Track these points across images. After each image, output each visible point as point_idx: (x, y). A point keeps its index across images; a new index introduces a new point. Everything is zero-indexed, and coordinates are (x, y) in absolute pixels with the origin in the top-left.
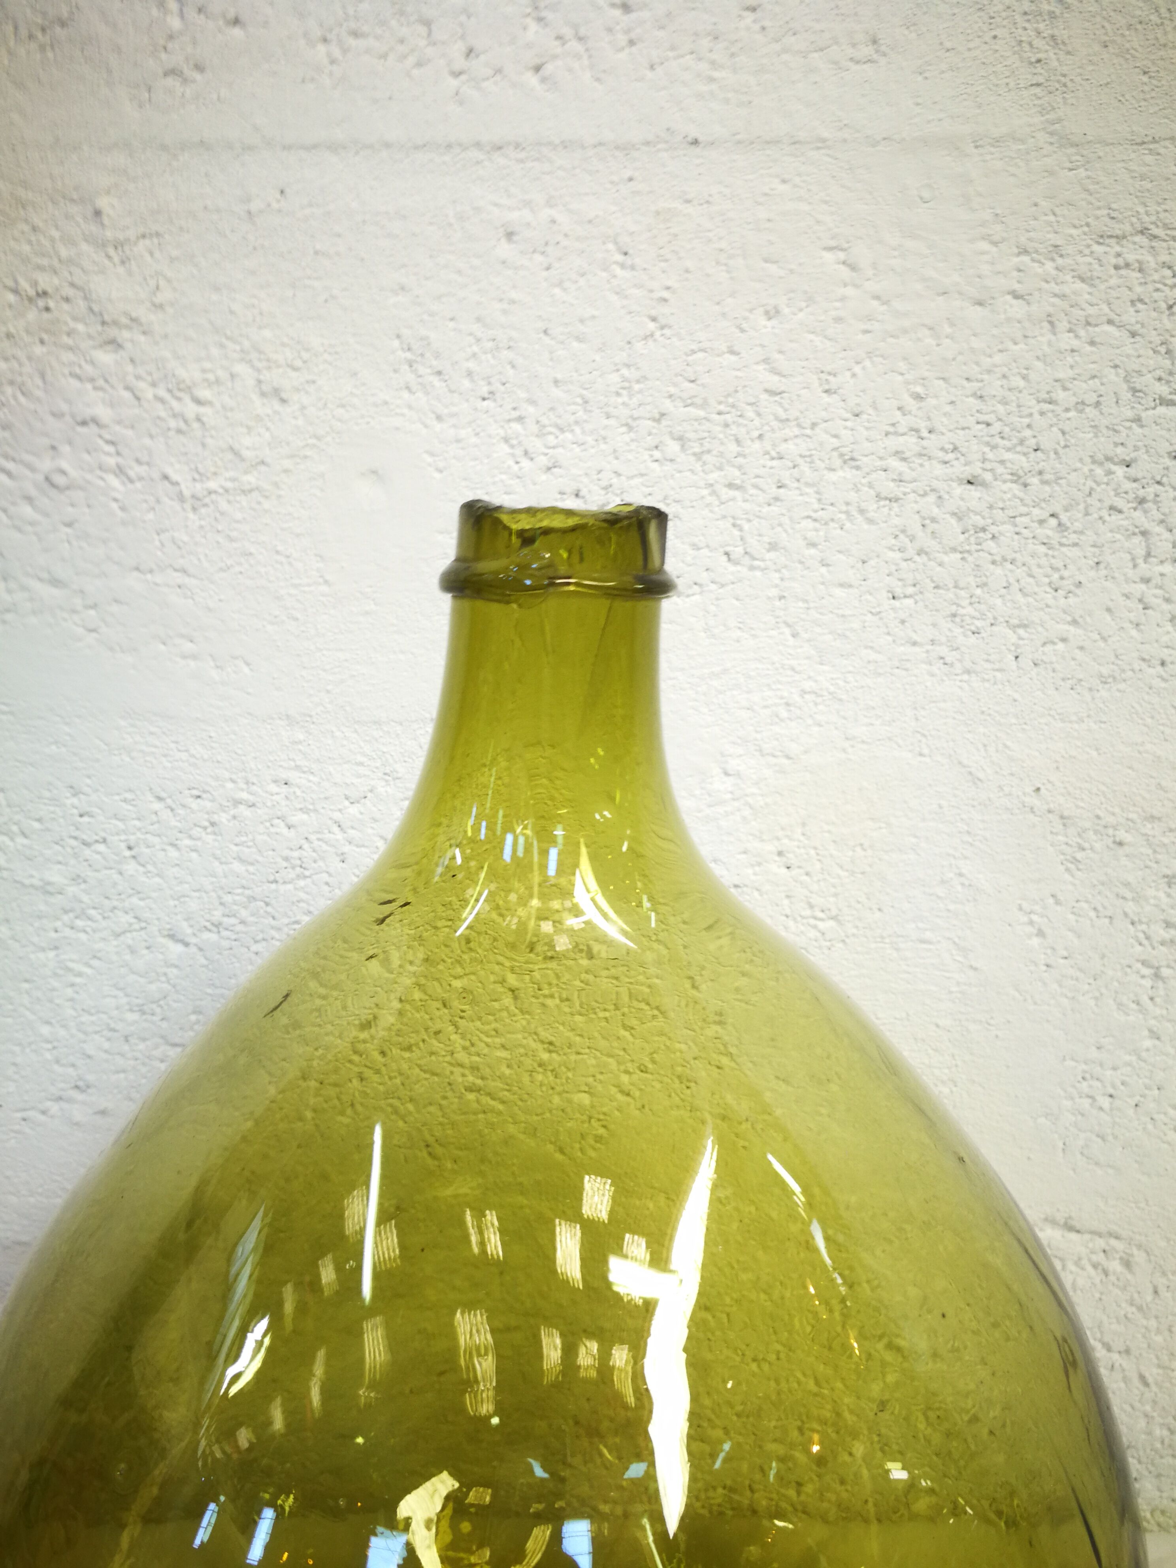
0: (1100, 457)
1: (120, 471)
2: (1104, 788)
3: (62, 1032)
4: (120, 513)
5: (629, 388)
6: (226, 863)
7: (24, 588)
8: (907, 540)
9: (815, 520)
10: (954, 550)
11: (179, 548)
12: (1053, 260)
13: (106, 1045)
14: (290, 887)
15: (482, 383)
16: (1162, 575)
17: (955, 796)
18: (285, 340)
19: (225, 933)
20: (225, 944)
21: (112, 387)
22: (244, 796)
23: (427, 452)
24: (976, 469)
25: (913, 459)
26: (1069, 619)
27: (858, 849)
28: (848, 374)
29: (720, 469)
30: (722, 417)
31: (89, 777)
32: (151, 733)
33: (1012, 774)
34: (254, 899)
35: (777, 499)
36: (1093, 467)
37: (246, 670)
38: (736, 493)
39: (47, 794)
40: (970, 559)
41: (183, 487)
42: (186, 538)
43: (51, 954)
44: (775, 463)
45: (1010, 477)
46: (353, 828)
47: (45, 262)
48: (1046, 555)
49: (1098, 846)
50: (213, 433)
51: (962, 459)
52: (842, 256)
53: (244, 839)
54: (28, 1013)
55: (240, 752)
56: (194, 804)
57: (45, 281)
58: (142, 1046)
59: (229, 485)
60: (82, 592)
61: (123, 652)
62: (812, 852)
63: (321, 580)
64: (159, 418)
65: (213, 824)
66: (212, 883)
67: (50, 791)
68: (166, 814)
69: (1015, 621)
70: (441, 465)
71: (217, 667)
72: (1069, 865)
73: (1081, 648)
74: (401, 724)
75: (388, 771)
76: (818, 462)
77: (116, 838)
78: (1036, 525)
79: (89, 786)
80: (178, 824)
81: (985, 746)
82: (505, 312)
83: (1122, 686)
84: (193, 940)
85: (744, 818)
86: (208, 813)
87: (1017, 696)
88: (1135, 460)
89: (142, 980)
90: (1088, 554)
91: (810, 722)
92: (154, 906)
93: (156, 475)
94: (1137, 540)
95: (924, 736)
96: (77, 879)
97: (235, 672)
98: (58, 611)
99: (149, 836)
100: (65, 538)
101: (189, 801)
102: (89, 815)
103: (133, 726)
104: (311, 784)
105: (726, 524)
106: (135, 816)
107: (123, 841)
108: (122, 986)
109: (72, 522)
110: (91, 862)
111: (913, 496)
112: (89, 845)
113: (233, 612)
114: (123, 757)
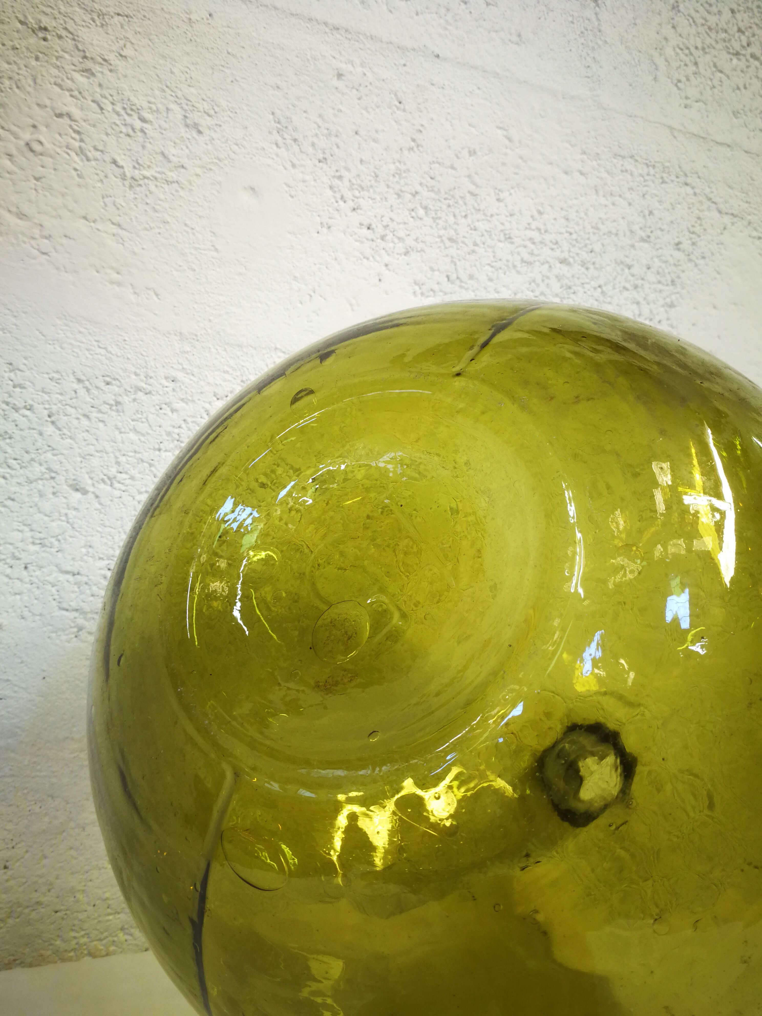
0: (618, 261)
1: (81, 152)
4: (77, 178)
5: (400, 175)
6: (125, 433)
9: (492, 267)
11: (118, 209)
12: (596, 160)
13: (9, 571)
15: (319, 151)
18: (205, 97)
19: (117, 485)
20: (117, 493)
21: (84, 98)
22: (142, 384)
23: (286, 184)
24: (566, 255)
25: (538, 244)
28: (508, 193)
29: (445, 229)
30: (447, 201)
31: (26, 358)
32: (80, 332)
34: (142, 461)
36: (616, 265)
37: (155, 298)
38: (453, 244)
41: (126, 170)
42: (123, 204)
44: (473, 232)
47: (48, 10)
50: (151, 141)
51: (560, 249)
52: (505, 133)
53: (140, 416)
55: (144, 353)
56: (106, 388)
57: (46, 21)
58: (38, 573)
59: (158, 176)
60: (41, 225)
61: (66, 272)
63: (213, 248)
64: (115, 123)
65: (118, 403)
66: (112, 447)
68: (82, 392)
70: (293, 193)
71: (135, 293)
74: (255, 349)
75: (244, 379)
76: (494, 236)
77: (41, 406)
78: (592, 289)
79: (25, 365)
80: (91, 400)
82: (335, 115)
84: (91, 489)
86: (115, 395)
89: (46, 518)
92: (64, 461)
93: (107, 158)
94: (635, 306)
97: (147, 299)
98: (20, 236)
99: (67, 407)
100: (33, 186)
101: (102, 385)
102: (21, 386)
103: (66, 325)
104: (192, 382)
105: (448, 260)
106: (58, 391)
107: (46, 409)
108: (29, 522)
109: (40, 178)
110: (18, 423)
111: (537, 263)
112: (16, 410)
113: (151, 258)
114: (56, 346)
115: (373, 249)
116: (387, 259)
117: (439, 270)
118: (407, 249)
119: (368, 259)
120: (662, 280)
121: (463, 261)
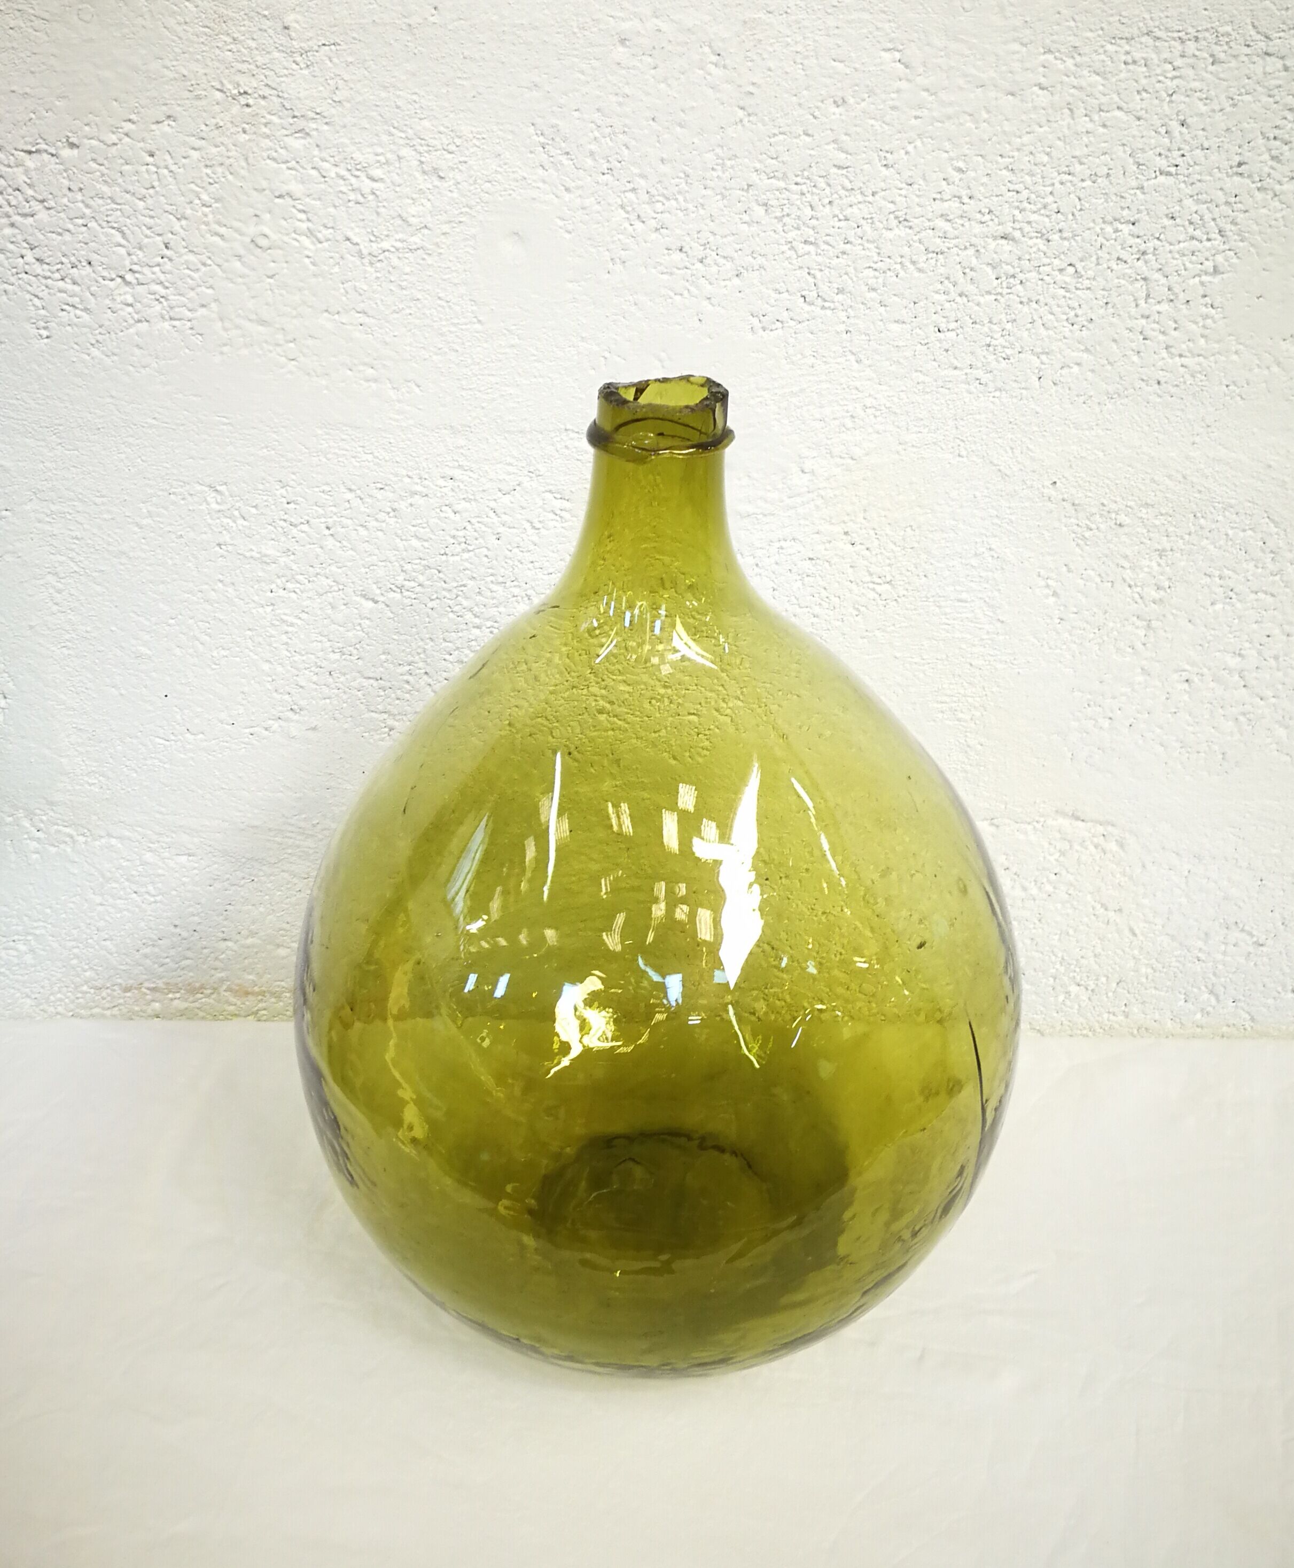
0: (1109, 218)
1: (310, 233)
2: (1107, 481)
3: (280, 669)
4: (312, 267)
5: (723, 165)
6: (406, 540)
7: (238, 327)
8: (951, 286)
9: (875, 270)
10: (989, 293)
11: (361, 295)
12: (1073, 57)
13: (315, 678)
14: (457, 558)
15: (602, 161)
16: (1159, 312)
17: (988, 488)
18: (442, 129)
19: (406, 593)
20: (408, 601)
21: (303, 167)
22: (418, 488)
23: (559, 218)
24: (1007, 228)
25: (956, 220)
26: (1083, 348)
27: (909, 529)
28: (903, 152)
29: (798, 229)
30: (799, 187)
31: (294, 473)
32: (343, 440)
33: (1034, 472)
34: (429, 567)
35: (843, 253)
36: (1103, 226)
37: (417, 390)
38: (811, 248)
39: (261, 487)
40: (1002, 300)
41: (362, 247)
42: (365, 288)
43: (269, 609)
44: (842, 224)
45: (1036, 234)
46: (505, 513)
47: (244, 67)
48: (1064, 297)
49: (1102, 526)
50: (385, 204)
51: (996, 220)
52: (897, 55)
53: (419, 522)
54: (251, 654)
55: (414, 454)
56: (379, 495)
57: (247, 83)
58: (342, 679)
59: (399, 245)
60: (283, 329)
61: (317, 376)
62: (872, 532)
63: (475, 320)
64: (341, 192)
65: (394, 510)
66: (396, 555)
67: (263, 484)
68: (356, 503)
69: (1038, 350)
70: (570, 228)
71: (394, 388)
72: (1080, 542)
73: (1093, 371)
76: (878, 223)
77: (317, 520)
78: (1057, 273)
79: (294, 480)
80: (366, 510)
81: (1012, 448)
82: (620, 104)
83: (1125, 401)
84: (381, 599)
85: (817, 507)
86: (390, 501)
87: (1038, 409)
88: (1138, 221)
89: (341, 629)
90: (1098, 296)
91: (870, 430)
92: (349, 573)
93: (340, 237)
94: (1139, 284)
95: (963, 441)
96: (287, 552)
97: (408, 392)
98: (264, 345)
99: (344, 519)
100: (268, 287)
101: (374, 492)
102: (295, 502)
103: (327, 434)
104: (471, 480)
105: (802, 273)
108: (326, 633)
109: (274, 275)
110: (298, 539)
111: (955, 250)
112: (295, 526)
113: (405, 345)
114: (321, 458)
115: (688, 280)
116: (708, 290)
118: (738, 270)
119: (680, 295)
120: (1198, 233)
121: (827, 271)
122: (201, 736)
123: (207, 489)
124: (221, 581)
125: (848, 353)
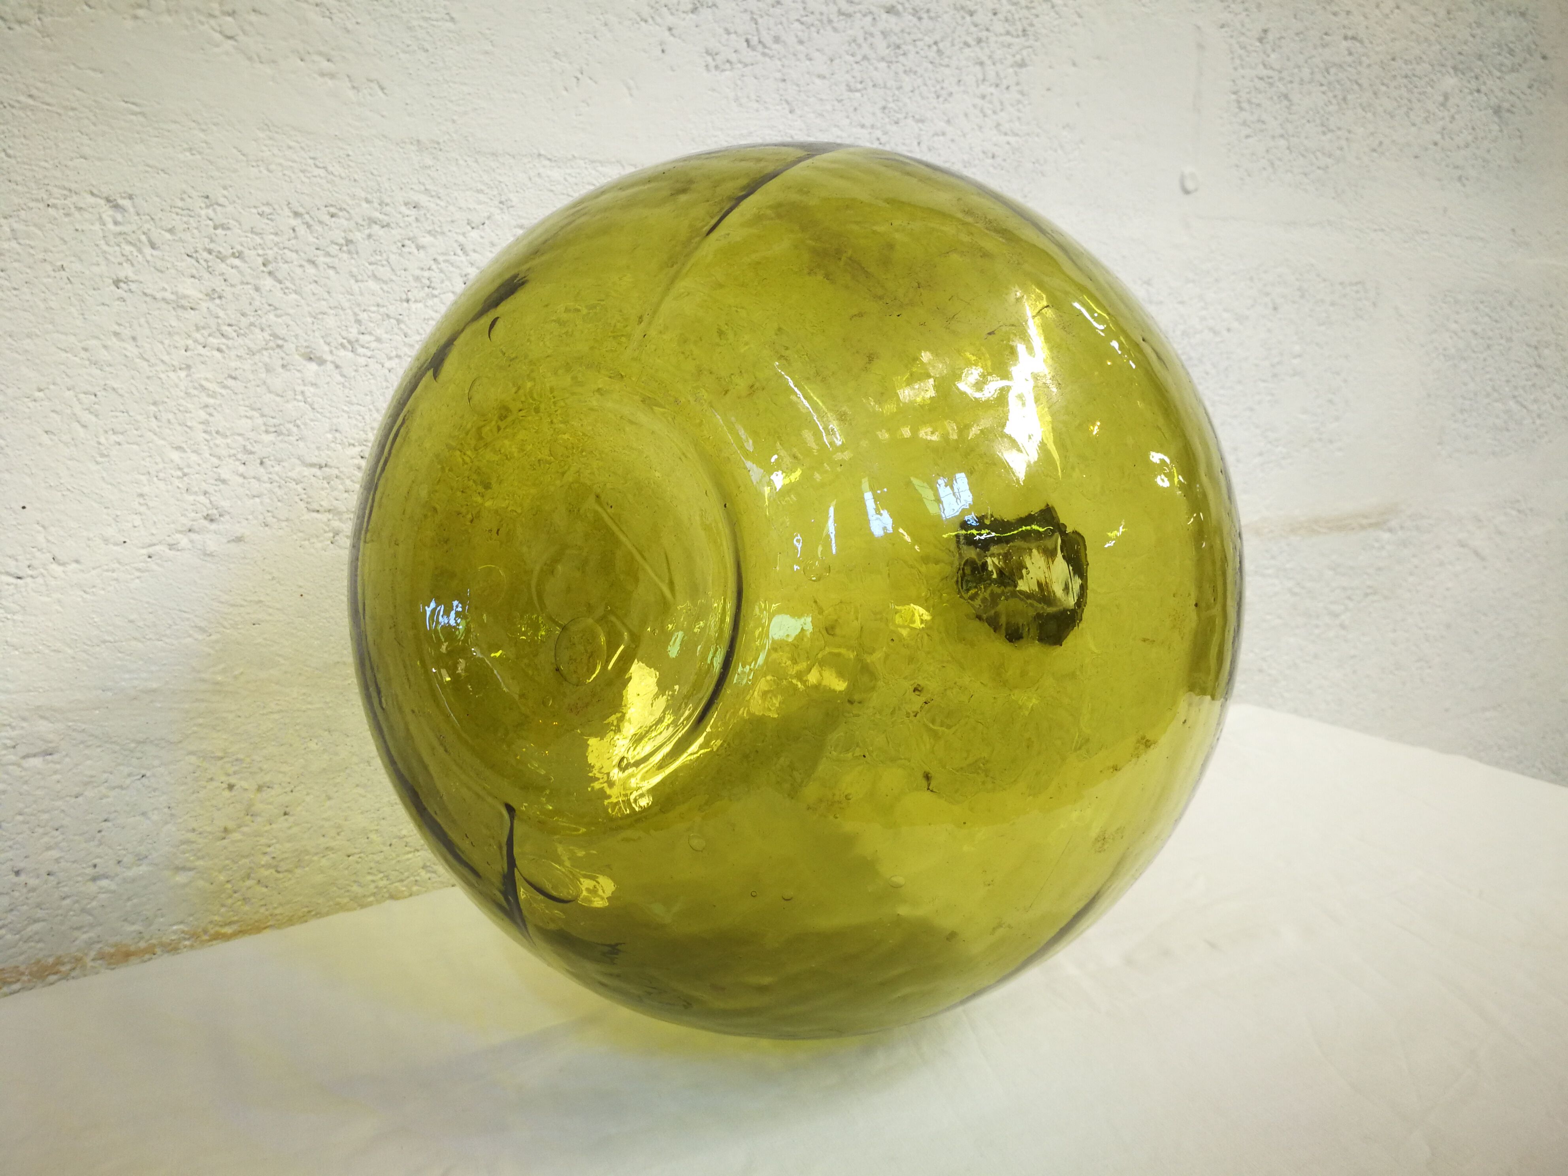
0: (958, 5)
3: (194, 457)
6: (362, 281)
8: (856, 48)
9: (802, 23)
10: (883, 59)
13: (242, 469)
14: (420, 305)
16: (992, 94)
19: (361, 350)
20: (362, 361)
22: (377, 215)
26: (946, 119)
31: (225, 188)
32: (290, 147)
34: (388, 316)
37: (380, 93)
39: (180, 204)
40: (892, 67)
43: (183, 374)
46: (474, 251)
53: (379, 258)
54: (155, 438)
55: (375, 172)
56: (331, 222)
58: (277, 468)
61: (261, 62)
63: (447, 17)
65: (349, 242)
66: (349, 300)
67: (182, 199)
68: (302, 230)
69: (917, 117)
71: (354, 87)
73: (953, 141)
75: (503, 200)
77: (253, 252)
78: (926, 48)
79: (225, 197)
80: (315, 240)
84: (329, 358)
86: (345, 231)
89: (278, 399)
90: (955, 74)
92: (291, 323)
94: (978, 68)
96: (213, 295)
97: (370, 95)
98: (195, 14)
99: (286, 251)
101: (326, 218)
102: (225, 227)
103: (271, 138)
104: (438, 208)
105: (747, 17)
106: (272, 230)
107: (259, 255)
108: (259, 405)
110: (226, 277)
111: (858, 15)
112: (223, 259)
113: (370, 37)
114: (262, 169)
115: (652, 7)
116: (670, 20)
117: (736, 33)
118: (694, 4)
119: (646, 21)
120: (1011, 29)
121: (766, 17)
122: (74, 566)
123: (103, 202)
124: (116, 334)
125: (783, 102)
